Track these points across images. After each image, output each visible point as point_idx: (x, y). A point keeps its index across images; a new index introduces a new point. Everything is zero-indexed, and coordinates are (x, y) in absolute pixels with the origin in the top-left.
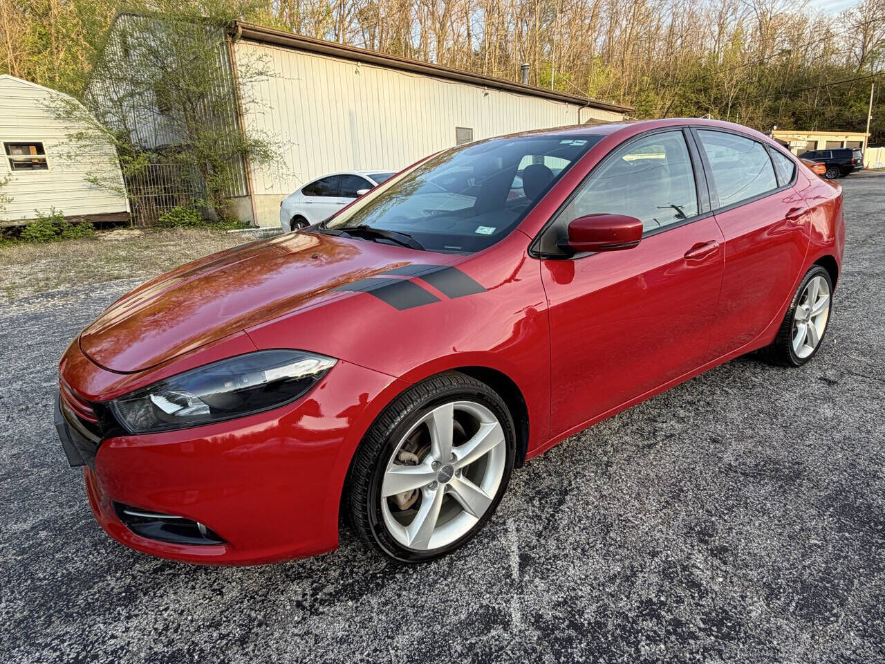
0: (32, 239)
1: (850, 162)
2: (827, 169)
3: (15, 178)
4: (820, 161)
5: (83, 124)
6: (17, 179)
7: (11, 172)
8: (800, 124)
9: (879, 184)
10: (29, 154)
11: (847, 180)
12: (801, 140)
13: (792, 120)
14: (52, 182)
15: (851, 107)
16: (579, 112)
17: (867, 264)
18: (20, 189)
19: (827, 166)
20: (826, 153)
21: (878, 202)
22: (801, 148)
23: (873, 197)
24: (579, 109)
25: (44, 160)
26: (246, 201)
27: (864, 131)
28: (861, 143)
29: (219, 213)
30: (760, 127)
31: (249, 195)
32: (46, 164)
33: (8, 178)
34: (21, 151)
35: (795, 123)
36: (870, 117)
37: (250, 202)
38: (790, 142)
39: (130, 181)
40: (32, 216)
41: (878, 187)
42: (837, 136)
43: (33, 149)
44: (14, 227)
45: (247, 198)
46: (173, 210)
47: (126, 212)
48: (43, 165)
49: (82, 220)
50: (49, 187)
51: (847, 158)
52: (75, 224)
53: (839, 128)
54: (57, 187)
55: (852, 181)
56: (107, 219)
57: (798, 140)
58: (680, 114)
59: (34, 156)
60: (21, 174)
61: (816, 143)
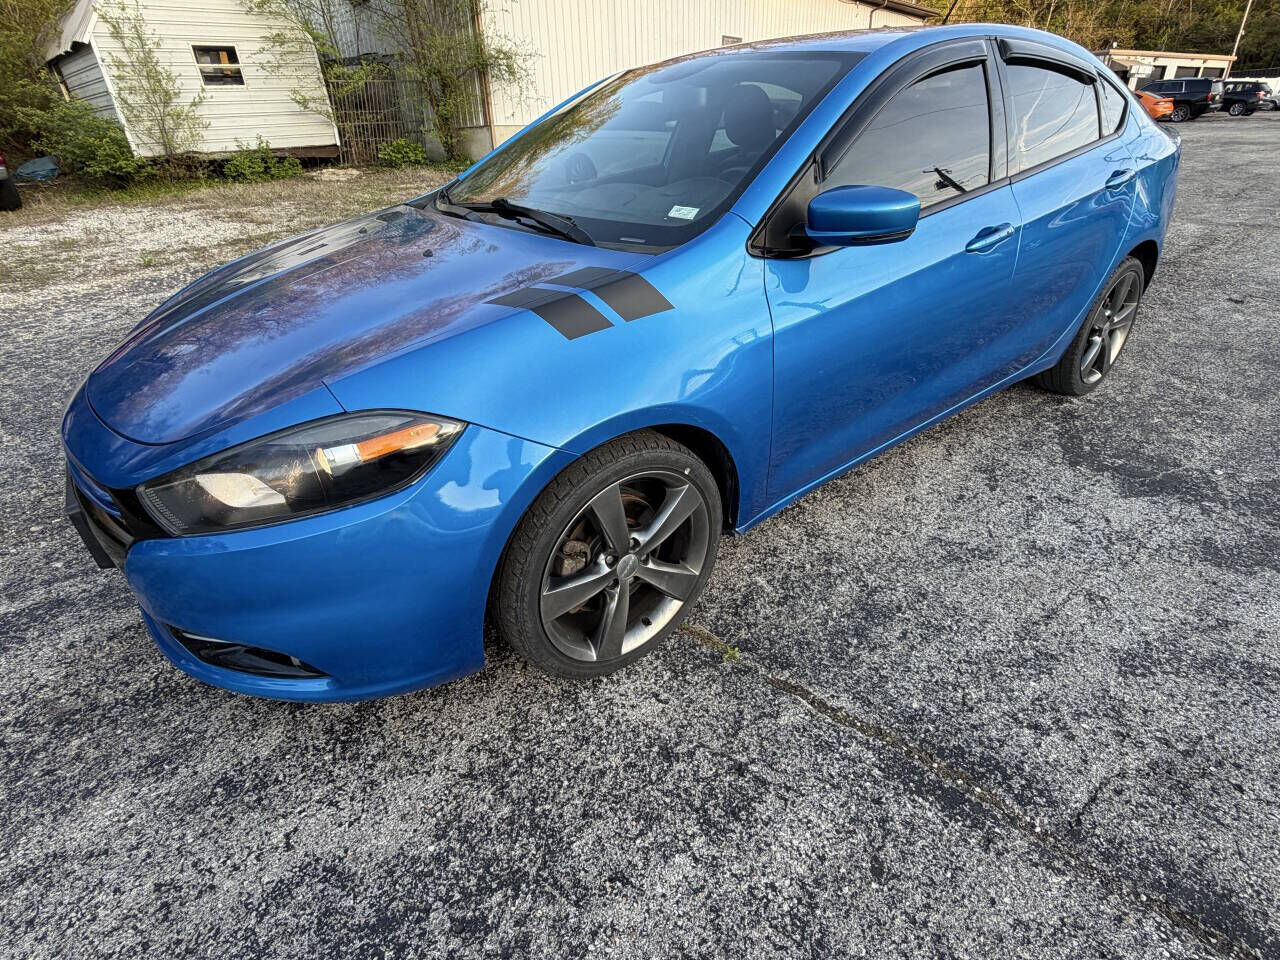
0: (239, 177)
1: (1206, 99)
2: (1175, 108)
3: (209, 95)
4: (1167, 96)
5: (280, 22)
6: (212, 97)
7: (205, 87)
8: (1142, 41)
9: (1239, 130)
10: (220, 63)
11: (1197, 124)
12: (1143, 64)
13: (1134, 33)
14: (251, 102)
15: (1216, 15)
16: (871, 16)
17: (1247, 216)
18: (217, 110)
19: (1176, 104)
20: (1174, 85)
21: (1244, 152)
22: (1144, 76)
23: (1236, 147)
24: (872, 12)
25: (238, 72)
26: (483, 134)
27: (1228, 52)
28: (1223, 70)
29: (449, 148)
30: (1089, 42)
31: (488, 125)
32: (241, 77)
33: (201, 95)
34: (208, 59)
35: (1137, 37)
36: (1242, 32)
37: (488, 135)
38: (1131, 67)
39: (337, 103)
40: (233, 147)
41: (1239, 134)
42: (1192, 59)
43: (224, 55)
44: (215, 161)
45: (485, 129)
46: (395, 143)
47: (335, 145)
48: (237, 78)
49: (287, 154)
50: (247, 109)
51: (1203, 92)
52: (281, 160)
53: (1195, 47)
54: (257, 108)
55: (1204, 125)
56: (314, 154)
57: (1142, 64)
58: (984, 18)
59: (226, 65)
60: (216, 90)
61: (1164, 68)
